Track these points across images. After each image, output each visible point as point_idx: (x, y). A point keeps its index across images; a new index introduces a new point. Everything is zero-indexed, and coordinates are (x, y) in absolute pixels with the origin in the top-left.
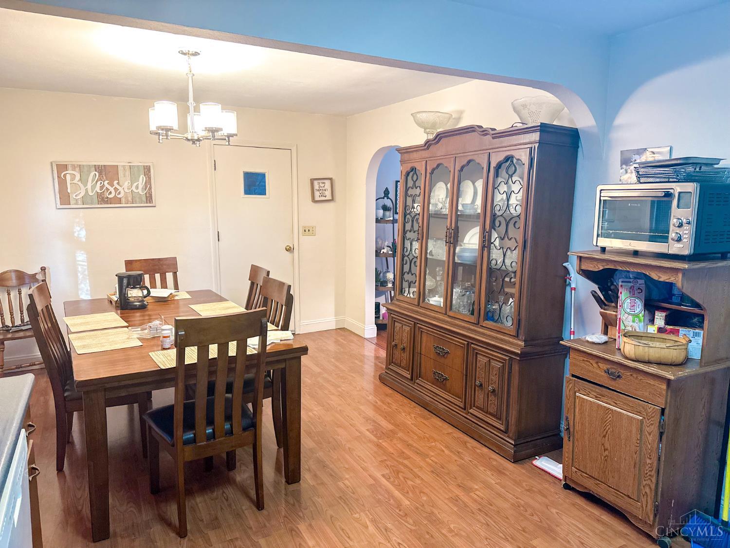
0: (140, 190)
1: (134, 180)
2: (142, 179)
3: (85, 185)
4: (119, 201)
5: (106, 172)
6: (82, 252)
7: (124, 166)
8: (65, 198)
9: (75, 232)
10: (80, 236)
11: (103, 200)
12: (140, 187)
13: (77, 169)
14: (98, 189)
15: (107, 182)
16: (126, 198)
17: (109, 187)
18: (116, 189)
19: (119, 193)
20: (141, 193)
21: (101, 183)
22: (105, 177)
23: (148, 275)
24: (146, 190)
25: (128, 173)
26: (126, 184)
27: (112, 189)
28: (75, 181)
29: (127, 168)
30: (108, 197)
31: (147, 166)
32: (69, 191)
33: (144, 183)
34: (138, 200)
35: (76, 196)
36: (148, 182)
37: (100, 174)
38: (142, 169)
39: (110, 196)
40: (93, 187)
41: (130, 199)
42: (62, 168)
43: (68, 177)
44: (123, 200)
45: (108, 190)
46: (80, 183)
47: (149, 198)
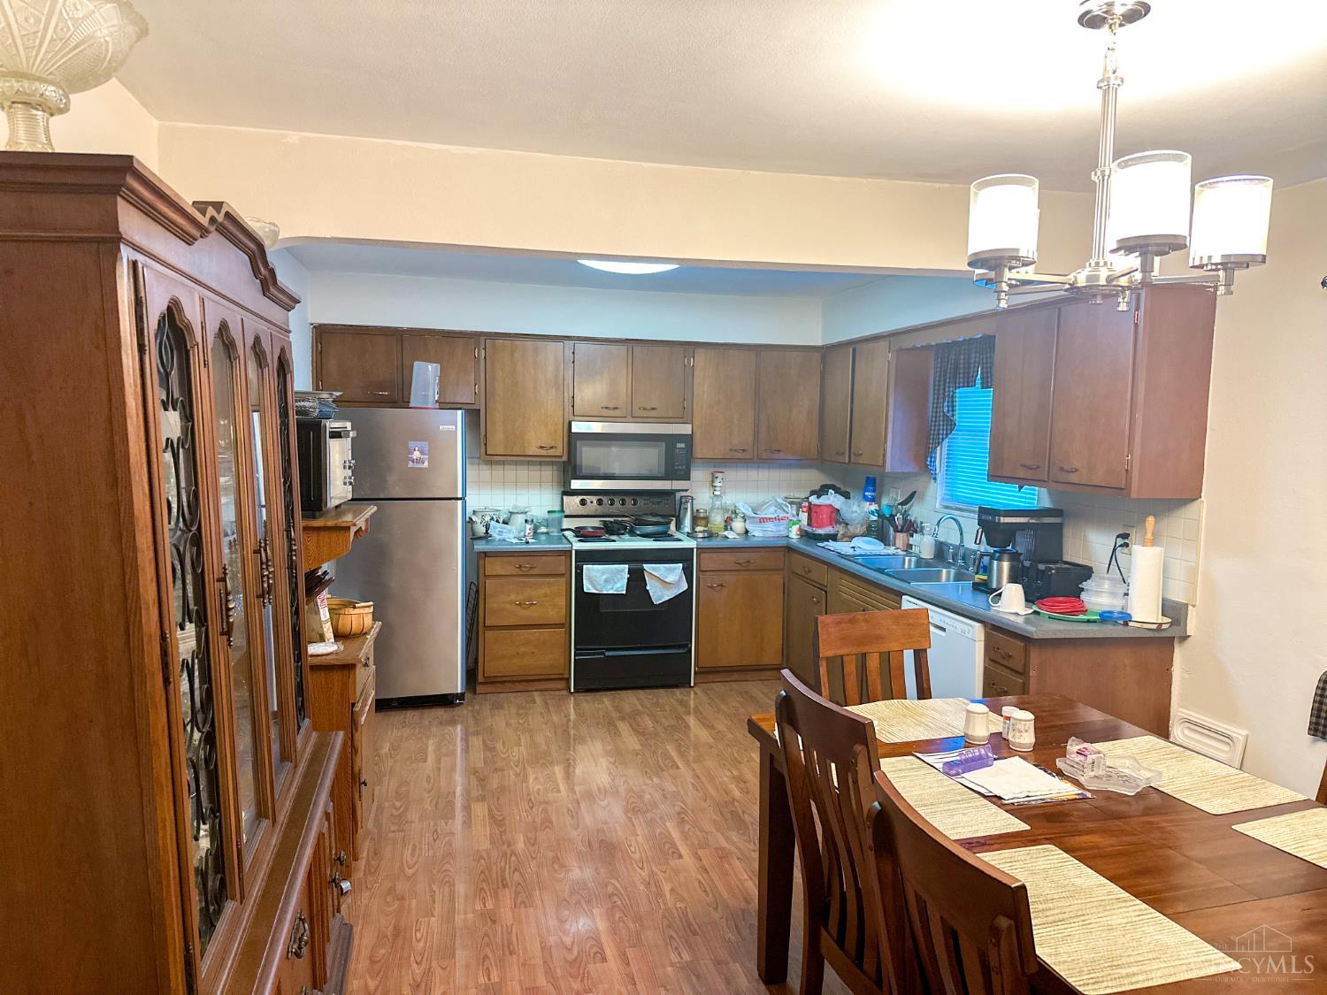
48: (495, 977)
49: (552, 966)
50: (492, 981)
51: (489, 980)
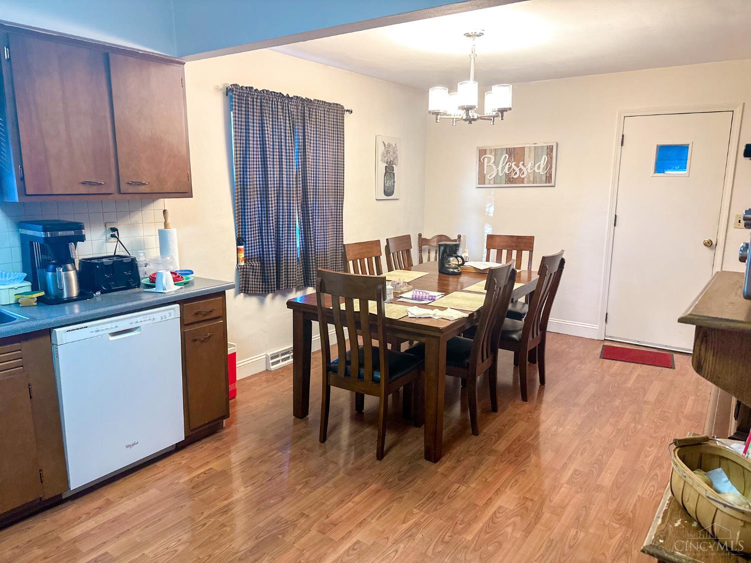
0: (541, 170)
1: (537, 160)
2: (544, 159)
3: (497, 167)
4: (522, 181)
5: (515, 154)
6: (489, 226)
7: (530, 148)
8: (482, 179)
9: (486, 208)
10: (490, 211)
11: (510, 180)
12: (542, 166)
13: (493, 153)
14: (506, 171)
15: (514, 163)
16: (528, 178)
17: (515, 168)
18: (521, 170)
19: (523, 173)
20: (542, 173)
21: (509, 164)
22: (513, 159)
23: (506, 250)
24: (546, 169)
25: (532, 154)
26: (529, 165)
27: (517, 170)
28: (491, 164)
29: (532, 150)
30: (513, 178)
31: (550, 146)
32: (485, 173)
33: (545, 163)
34: (538, 180)
35: (490, 177)
36: (550, 162)
37: (510, 156)
38: (545, 149)
39: (516, 177)
40: (503, 168)
41: (531, 179)
42: (482, 152)
43: (486, 160)
44: (526, 180)
45: (514, 170)
46: (493, 165)
47: (549, 178)
48: (573, 532)
49: (533, 520)
50: (576, 530)
51: (577, 532)
